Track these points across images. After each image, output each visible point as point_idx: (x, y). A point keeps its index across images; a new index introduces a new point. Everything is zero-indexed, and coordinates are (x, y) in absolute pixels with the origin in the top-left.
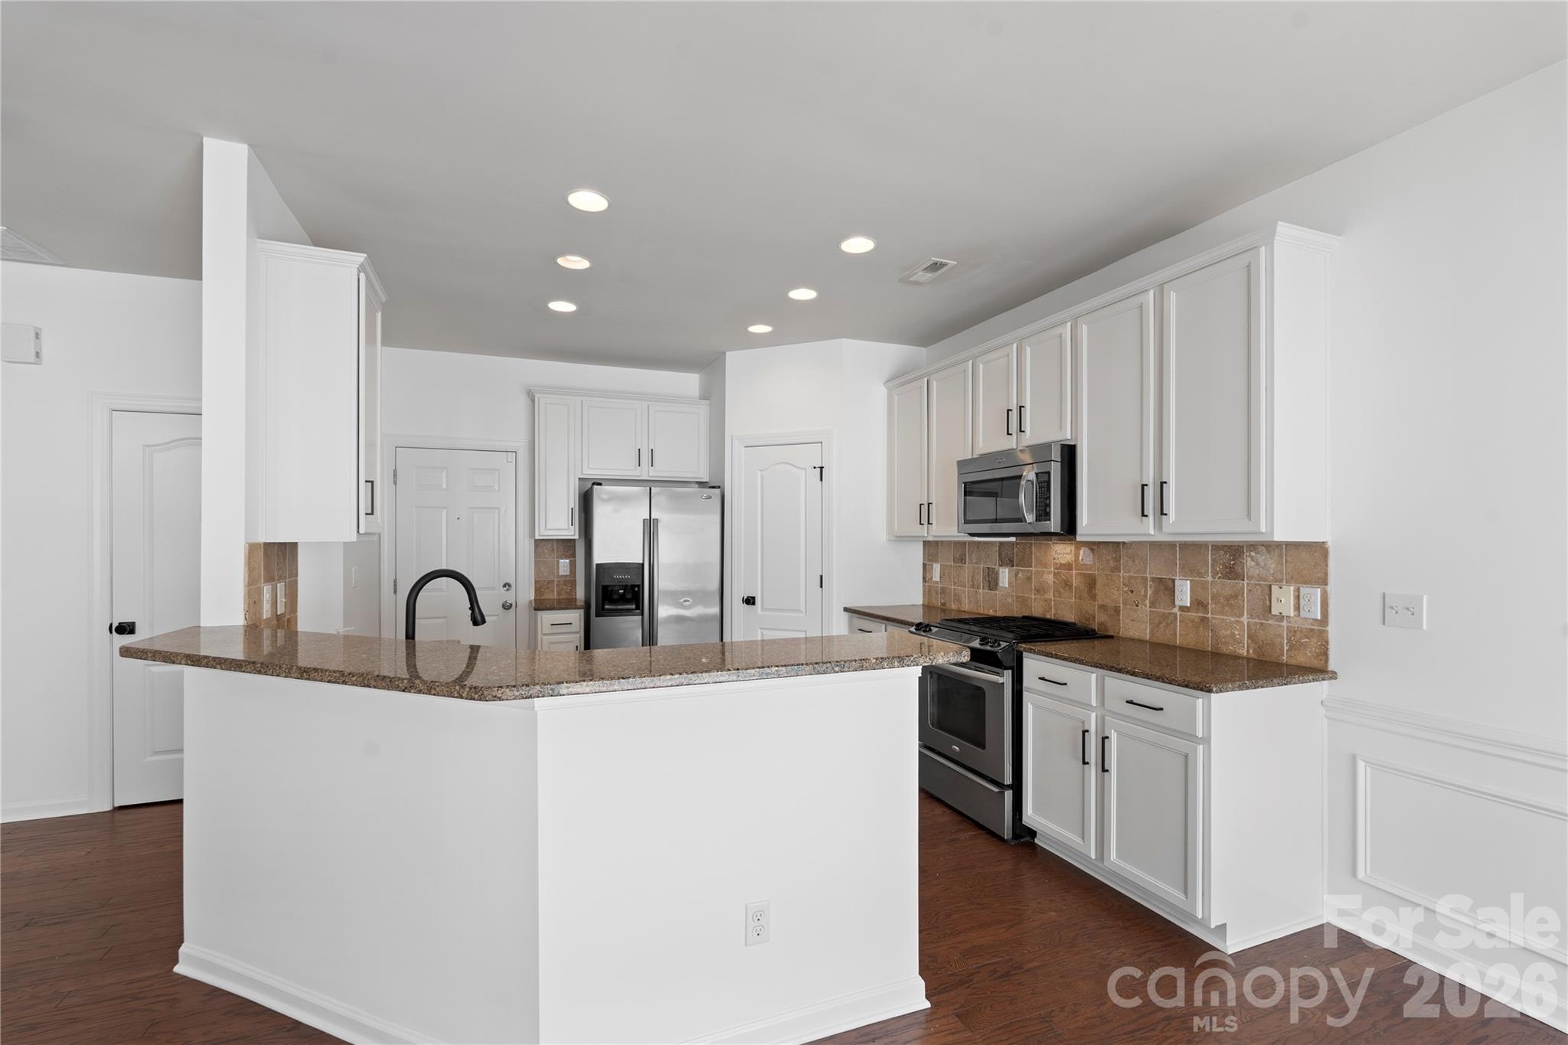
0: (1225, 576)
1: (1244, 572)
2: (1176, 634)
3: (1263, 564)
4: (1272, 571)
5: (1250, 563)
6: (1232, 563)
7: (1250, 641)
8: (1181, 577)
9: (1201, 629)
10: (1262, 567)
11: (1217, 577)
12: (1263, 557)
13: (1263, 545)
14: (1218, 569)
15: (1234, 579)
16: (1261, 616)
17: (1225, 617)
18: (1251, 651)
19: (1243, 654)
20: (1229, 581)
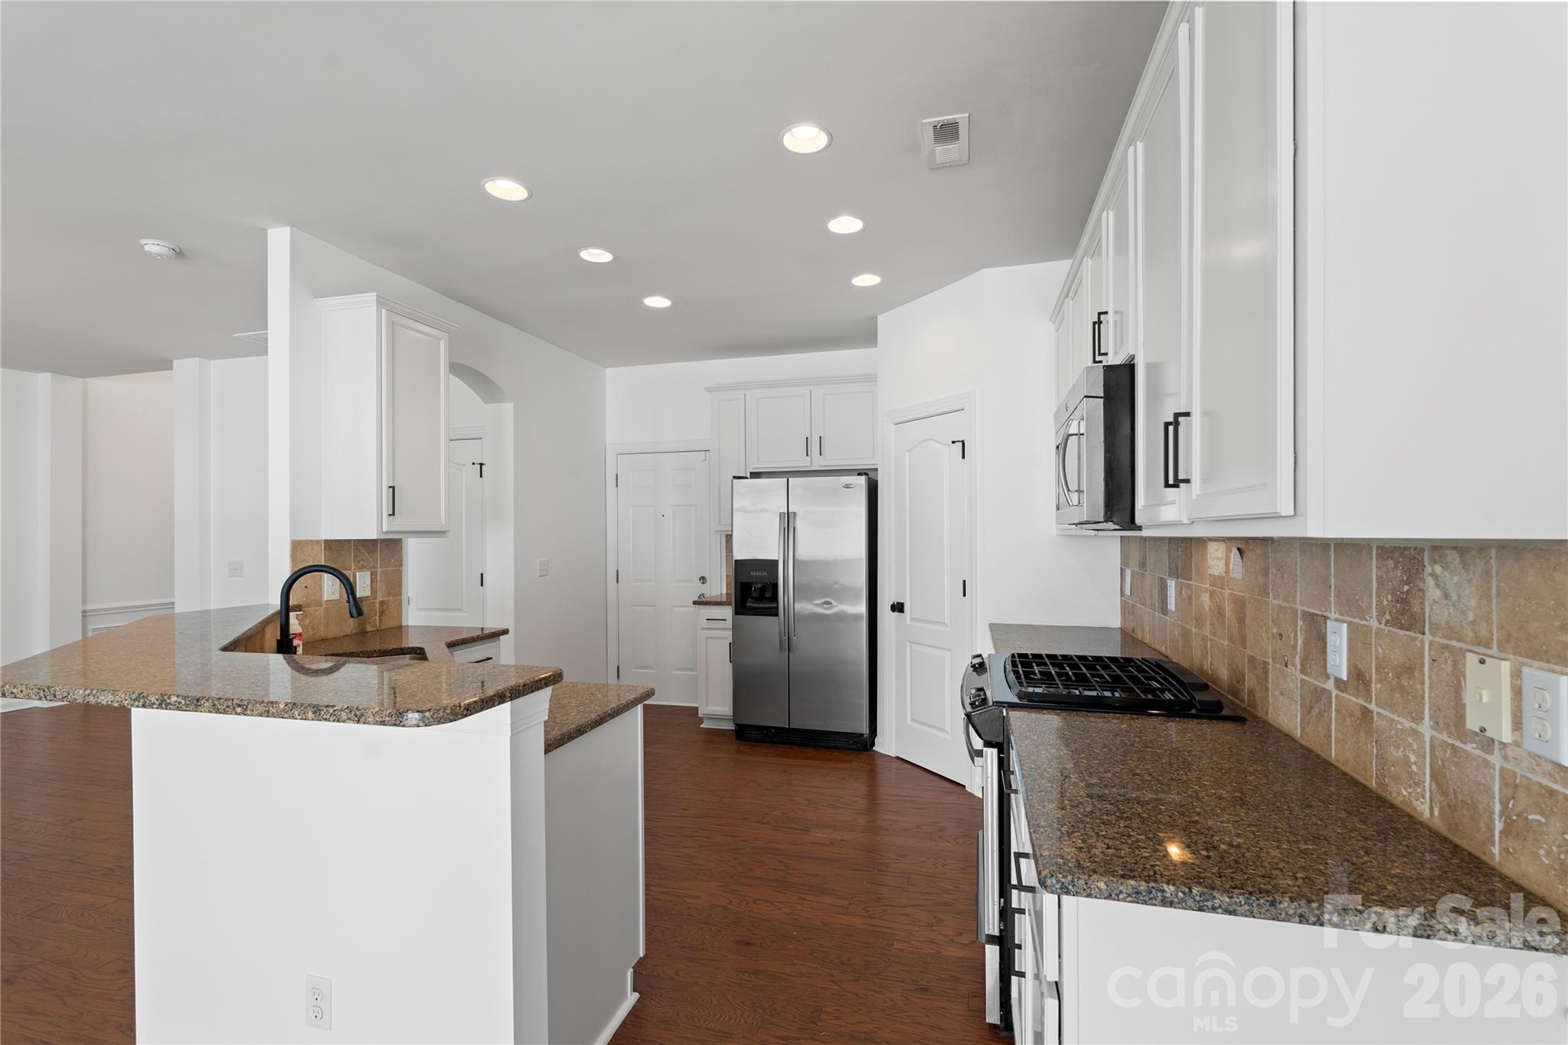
0: (1395, 622)
1: (1424, 614)
2: (1330, 736)
3: (1454, 597)
4: (1471, 616)
5: (1433, 593)
6: (1406, 588)
7: (1434, 786)
8: (1337, 616)
9: (1362, 734)
10: (1454, 605)
11: (1383, 621)
12: (1456, 578)
13: (1454, 548)
14: (1385, 603)
15: (1408, 630)
16: (1453, 729)
17: (1395, 717)
18: (1436, 813)
19: (1422, 814)
20: (1402, 632)
